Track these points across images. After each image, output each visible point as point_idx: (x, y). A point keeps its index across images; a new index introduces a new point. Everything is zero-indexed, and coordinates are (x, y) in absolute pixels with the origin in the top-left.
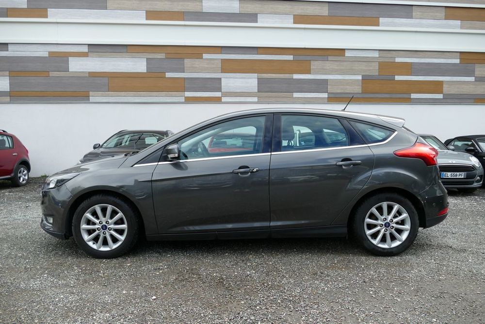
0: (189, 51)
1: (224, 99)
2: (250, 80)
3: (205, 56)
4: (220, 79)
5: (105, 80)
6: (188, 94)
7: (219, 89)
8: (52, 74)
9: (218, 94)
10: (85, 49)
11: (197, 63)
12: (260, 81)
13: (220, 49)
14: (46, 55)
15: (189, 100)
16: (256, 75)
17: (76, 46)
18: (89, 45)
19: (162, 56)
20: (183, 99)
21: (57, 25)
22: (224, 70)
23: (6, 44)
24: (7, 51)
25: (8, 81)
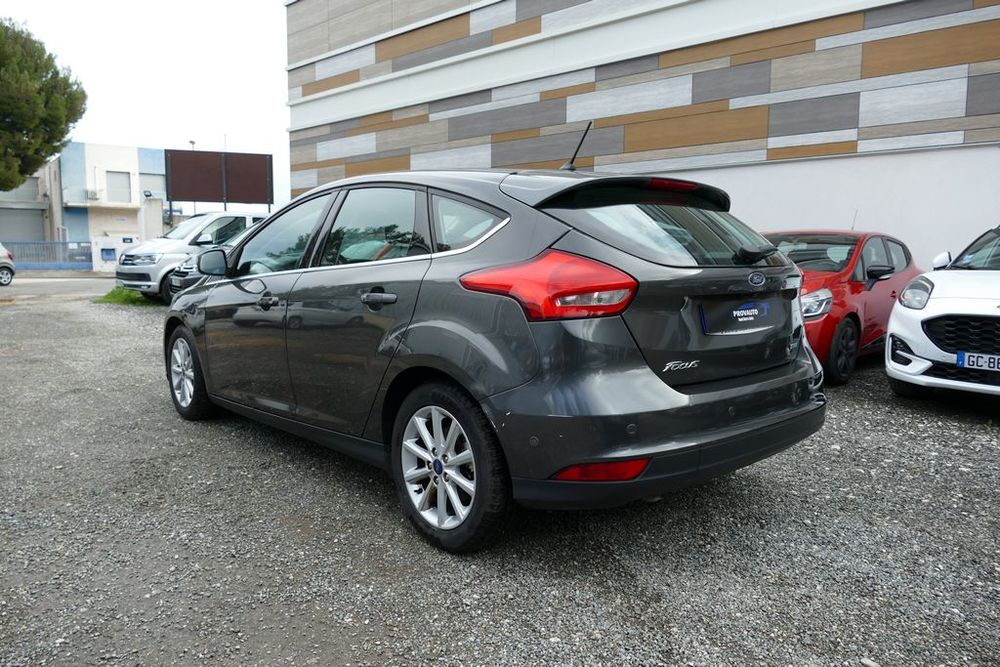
0: (784, 39)
1: (863, 147)
2: (943, 86)
3: (821, 44)
4: (856, 95)
5: (620, 132)
6: (775, 142)
7: (852, 122)
8: (545, 131)
9: (849, 135)
10: (590, 77)
11: (800, 64)
12: (975, 85)
13: (860, 18)
14: (536, 98)
15: (777, 157)
16: (962, 70)
17: (577, 75)
18: (597, 67)
19: (722, 63)
20: (762, 156)
21: (552, 42)
22: (869, 70)
23: (490, 90)
24: (491, 101)
25: (490, 152)
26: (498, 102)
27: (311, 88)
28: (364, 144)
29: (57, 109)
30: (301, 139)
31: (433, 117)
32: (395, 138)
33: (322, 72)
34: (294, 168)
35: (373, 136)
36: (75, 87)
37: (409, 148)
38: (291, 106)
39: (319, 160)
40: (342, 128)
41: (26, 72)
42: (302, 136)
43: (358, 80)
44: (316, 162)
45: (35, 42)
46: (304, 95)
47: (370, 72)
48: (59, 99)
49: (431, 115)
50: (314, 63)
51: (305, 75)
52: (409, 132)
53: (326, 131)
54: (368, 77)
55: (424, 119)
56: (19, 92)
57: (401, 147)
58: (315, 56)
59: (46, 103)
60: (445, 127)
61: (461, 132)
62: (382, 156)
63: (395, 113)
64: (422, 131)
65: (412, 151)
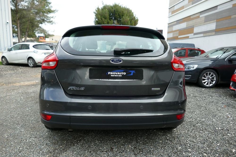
8: (233, 17)
14: (231, 6)
23: (217, 6)
24: (217, 9)
25: (215, 24)
26: (219, 9)
27: (173, 12)
28: (183, 25)
29: (132, 23)
30: (170, 25)
31: (201, 16)
32: (191, 23)
33: (176, 8)
34: (168, 33)
35: (186, 23)
36: (136, 18)
37: (194, 26)
38: (169, 17)
39: (173, 30)
40: (179, 22)
41: (127, 16)
42: (170, 24)
43: (184, 9)
44: (173, 31)
45: (130, 10)
46: (172, 14)
47: (187, 6)
48: (133, 21)
49: (200, 16)
50: (174, 6)
51: (172, 9)
52: (194, 21)
53: (175, 23)
54: (186, 7)
55: (198, 17)
56: (126, 20)
57: (192, 25)
58: (175, 4)
59: (131, 22)
60: (203, 19)
61: (208, 20)
62: (187, 28)
63: (192, 16)
64: (198, 20)
65: (195, 26)
